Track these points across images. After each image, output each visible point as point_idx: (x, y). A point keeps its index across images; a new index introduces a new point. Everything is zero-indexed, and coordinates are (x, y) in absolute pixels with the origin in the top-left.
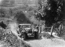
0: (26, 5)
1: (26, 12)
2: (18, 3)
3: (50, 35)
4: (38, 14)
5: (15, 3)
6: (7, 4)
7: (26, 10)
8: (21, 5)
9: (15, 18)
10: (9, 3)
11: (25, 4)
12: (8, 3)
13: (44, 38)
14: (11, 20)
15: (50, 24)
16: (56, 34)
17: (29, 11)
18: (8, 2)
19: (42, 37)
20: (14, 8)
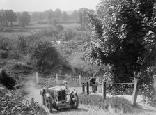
0: (57, 27)
1: (59, 42)
2: (39, 23)
3: (132, 103)
4: (93, 50)
5: (31, 22)
6: (12, 26)
7: (58, 39)
8: (47, 26)
9: (32, 59)
10: (17, 23)
11: (55, 23)
12: (14, 23)
13: (116, 111)
14: (23, 64)
15: (126, 72)
16: (146, 99)
17: (67, 40)
18: (16, 21)
19: (110, 107)
20: (30, 34)
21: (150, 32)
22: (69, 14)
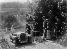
1: (18, 15)
2: (9, 7)
3: (43, 39)
4: (29, 18)
5: (6, 7)
8: (13, 8)
9: (5, 22)
11: (16, 7)
14: (1, 24)
17: (21, 15)
19: (35, 41)
20: (5, 12)
21: (51, 10)
22: (22, 3)
